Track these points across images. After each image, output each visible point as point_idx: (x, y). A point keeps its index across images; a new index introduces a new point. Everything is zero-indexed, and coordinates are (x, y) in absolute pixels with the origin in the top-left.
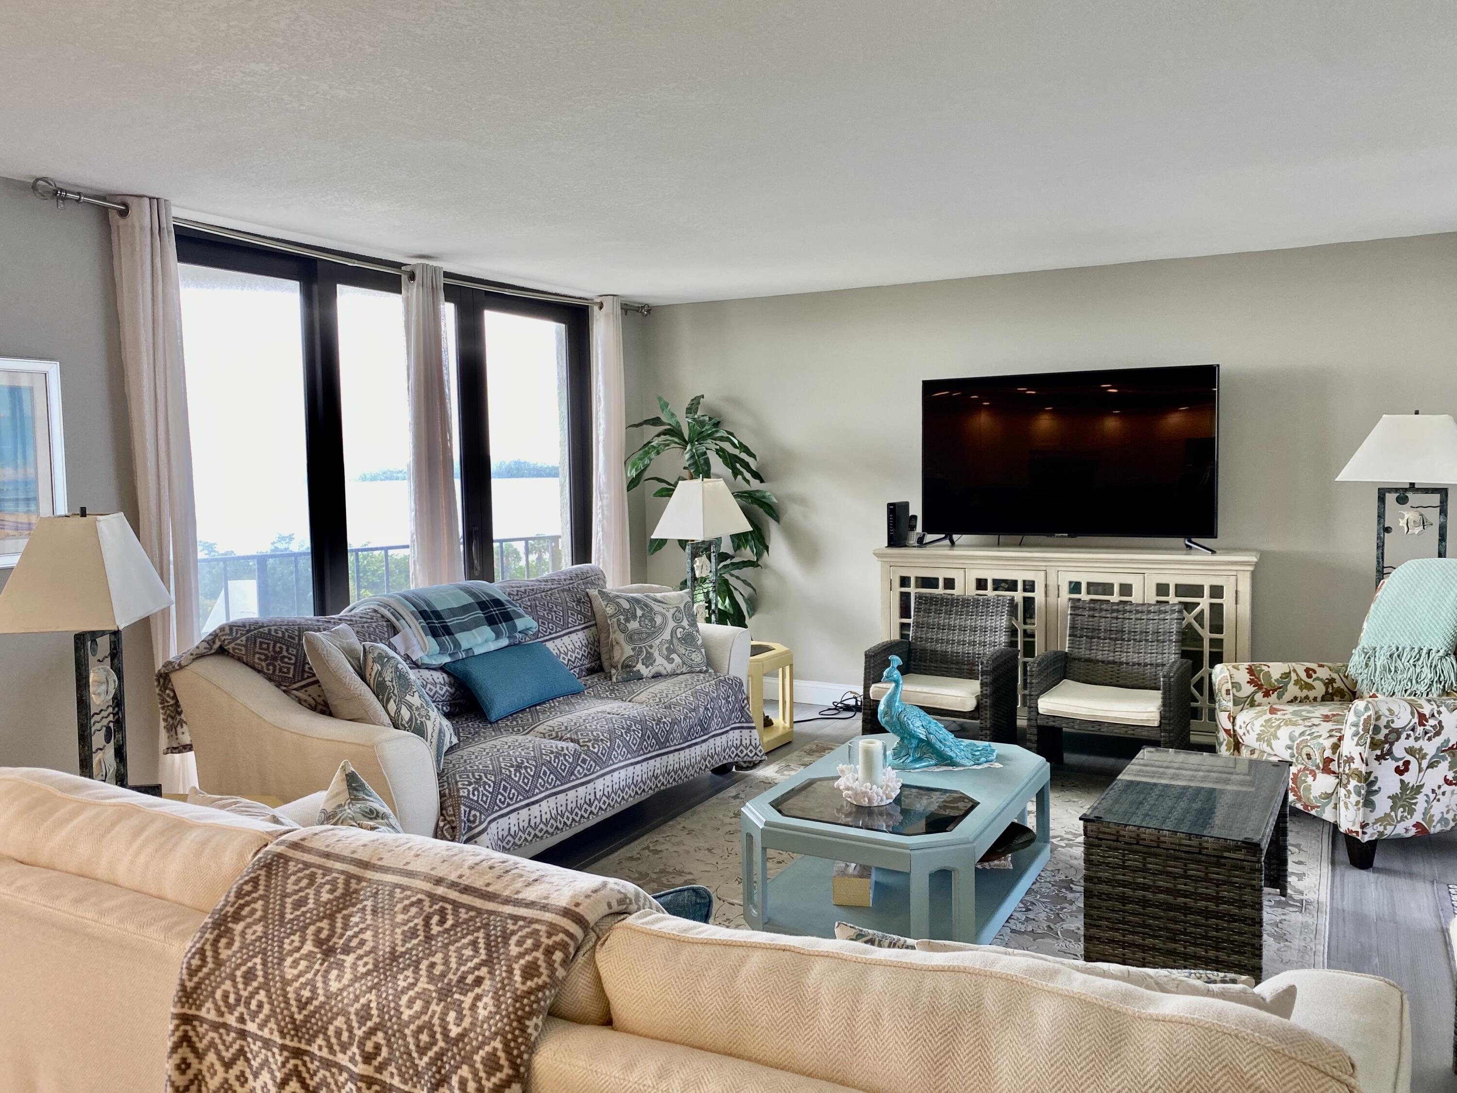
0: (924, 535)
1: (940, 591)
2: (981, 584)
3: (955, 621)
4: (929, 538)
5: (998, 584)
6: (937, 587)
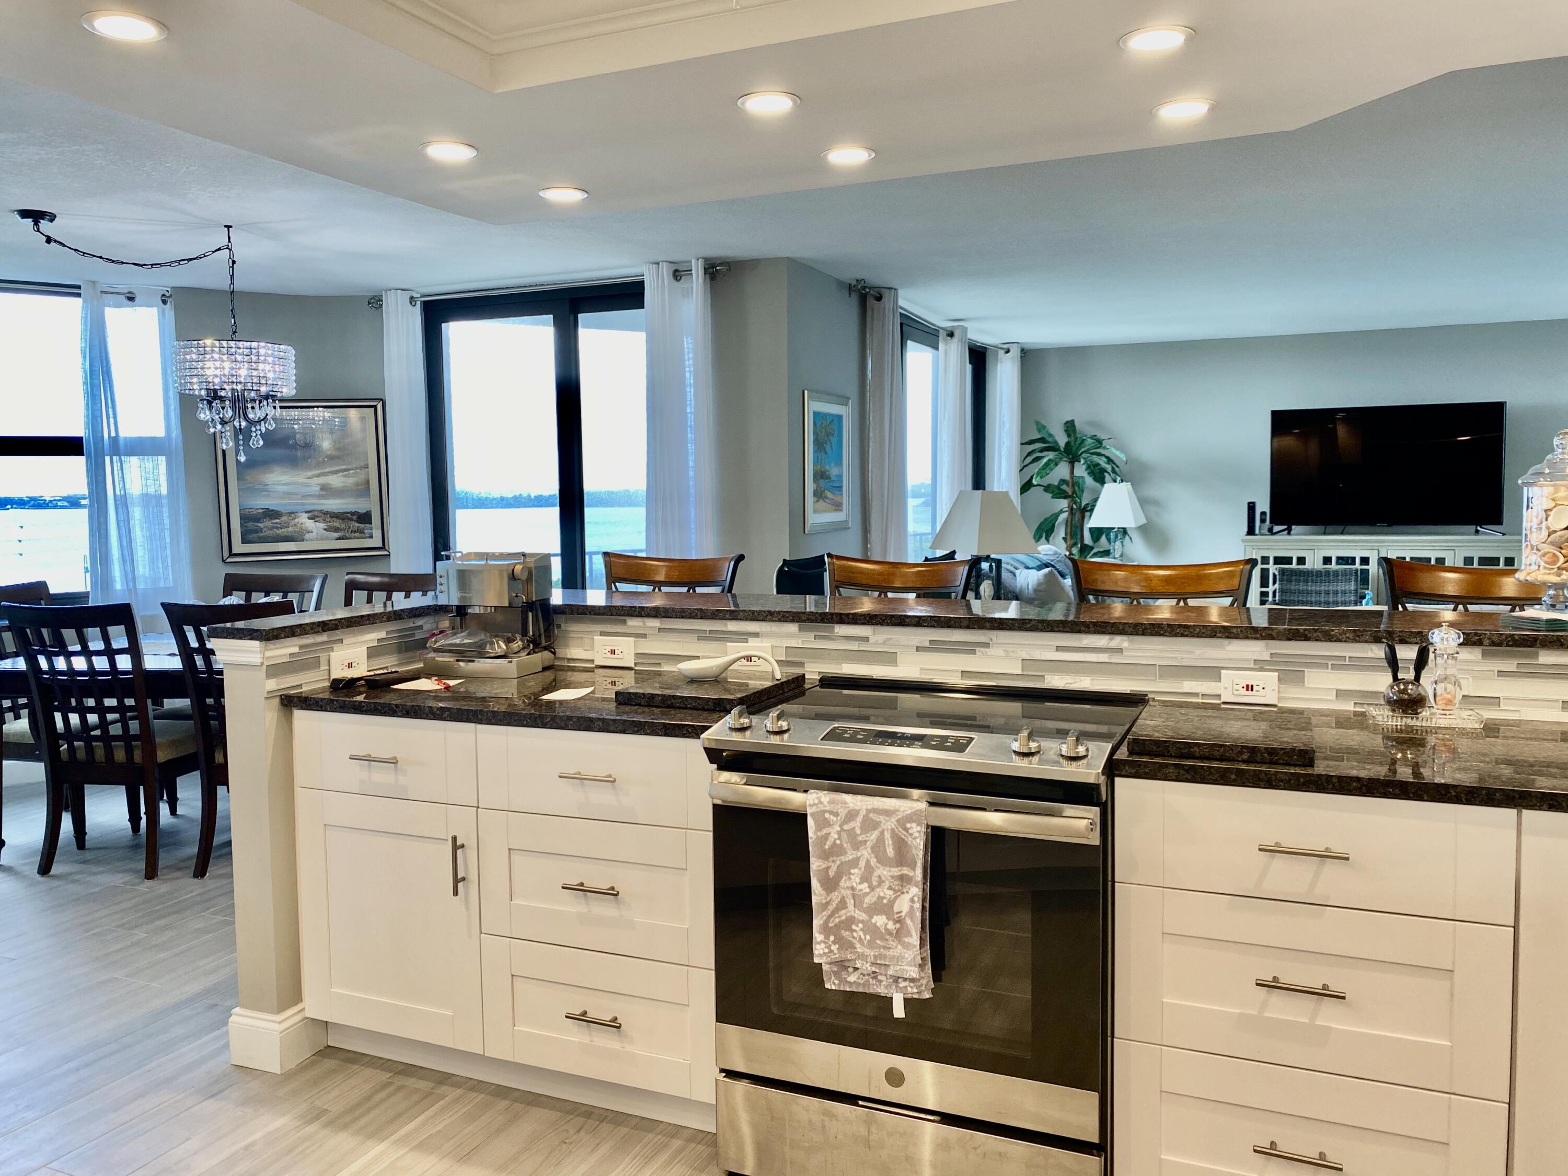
0: (1272, 527)
1: (1294, 565)
2: (1327, 560)
3: (1311, 587)
4: (1277, 528)
5: (1341, 560)
6: (1291, 564)
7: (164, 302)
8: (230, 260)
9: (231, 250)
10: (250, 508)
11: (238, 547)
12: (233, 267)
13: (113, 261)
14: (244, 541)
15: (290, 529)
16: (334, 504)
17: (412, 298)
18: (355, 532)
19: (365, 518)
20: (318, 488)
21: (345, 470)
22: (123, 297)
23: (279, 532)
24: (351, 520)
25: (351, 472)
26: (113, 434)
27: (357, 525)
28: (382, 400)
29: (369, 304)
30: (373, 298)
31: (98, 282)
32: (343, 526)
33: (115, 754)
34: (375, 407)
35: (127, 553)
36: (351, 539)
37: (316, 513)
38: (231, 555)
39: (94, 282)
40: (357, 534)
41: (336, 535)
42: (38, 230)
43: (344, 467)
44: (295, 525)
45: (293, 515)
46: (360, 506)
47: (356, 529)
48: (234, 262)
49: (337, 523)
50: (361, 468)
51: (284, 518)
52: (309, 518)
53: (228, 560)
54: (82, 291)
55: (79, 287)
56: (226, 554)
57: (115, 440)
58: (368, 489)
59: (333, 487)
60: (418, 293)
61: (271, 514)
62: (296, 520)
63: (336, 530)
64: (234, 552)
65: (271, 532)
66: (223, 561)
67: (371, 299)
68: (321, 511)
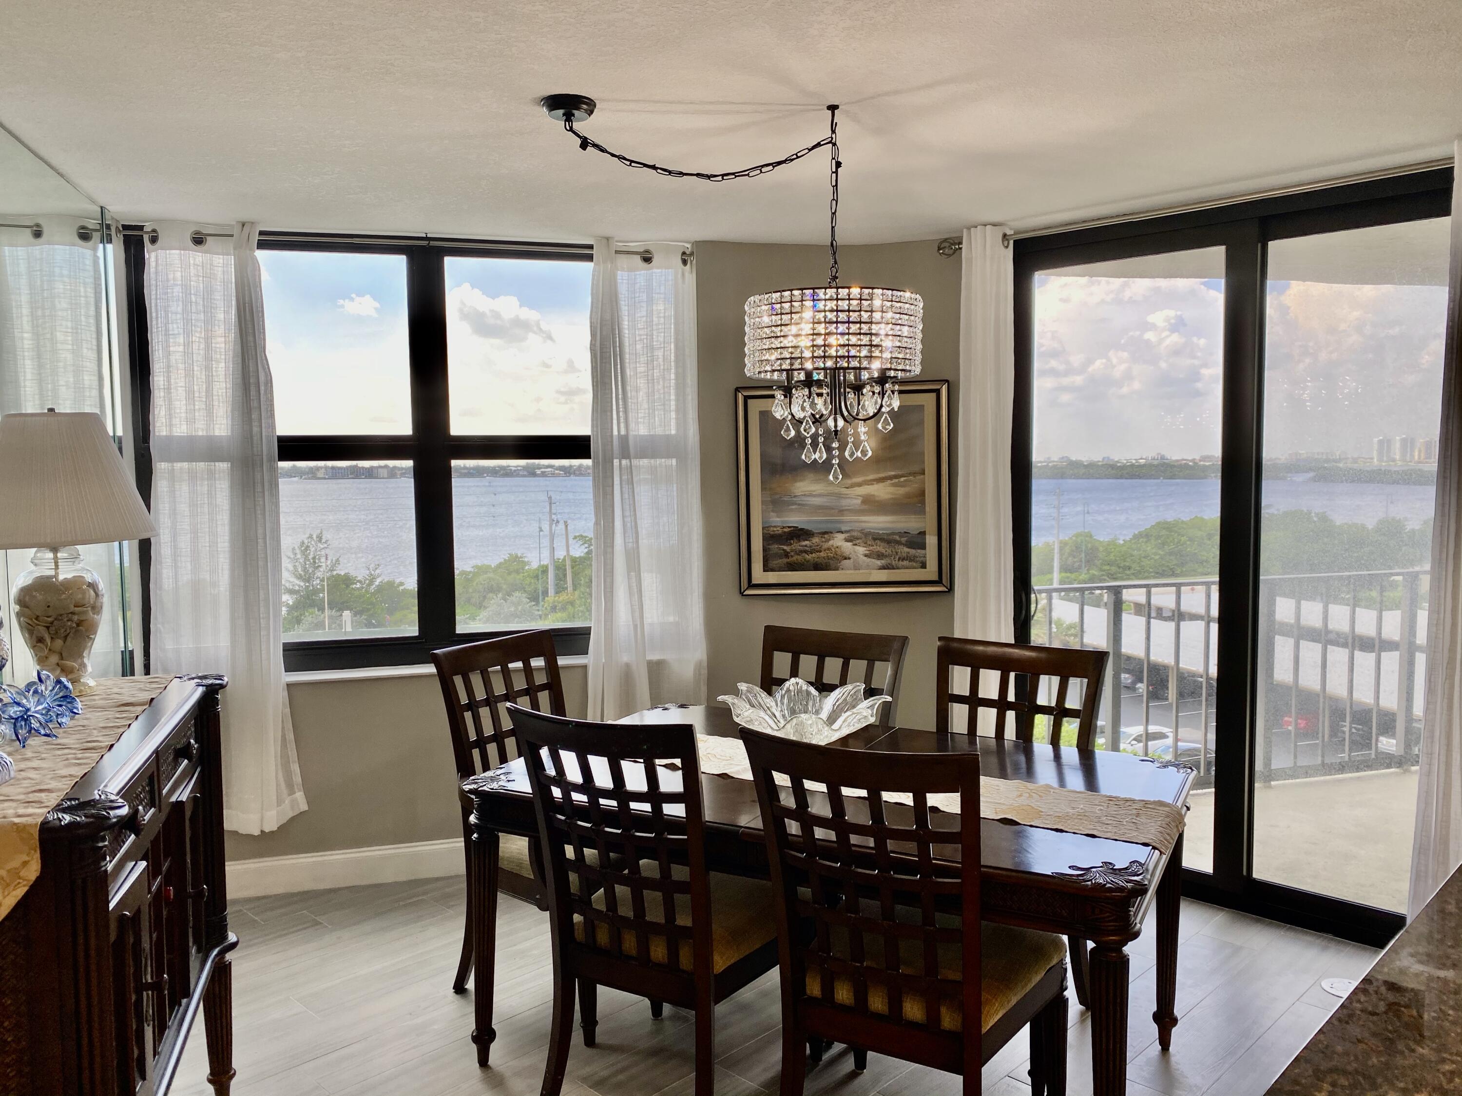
7: (685, 262)
8: (834, 161)
9: (834, 144)
10: (775, 527)
11: (759, 575)
12: (836, 172)
13: (670, 172)
14: (766, 568)
15: (822, 554)
16: (879, 522)
17: (1005, 235)
18: (903, 559)
19: (917, 541)
20: (859, 501)
21: (896, 477)
22: (639, 257)
23: (809, 557)
24: (899, 543)
25: (902, 479)
26: (623, 432)
27: (906, 550)
28: (947, 381)
29: (939, 249)
30: (945, 240)
31: (612, 238)
32: (889, 551)
33: (652, 948)
34: (938, 392)
35: (634, 584)
36: (898, 568)
37: (855, 534)
38: (751, 586)
39: (608, 239)
40: (905, 563)
41: (879, 563)
42: (571, 130)
43: (893, 473)
44: (829, 549)
45: (826, 536)
46: (910, 523)
47: (904, 555)
48: (838, 165)
49: (880, 548)
50: (914, 474)
51: (816, 540)
52: (847, 540)
53: (747, 592)
54: (594, 252)
55: (591, 247)
56: (745, 584)
57: (624, 440)
58: (923, 502)
59: (877, 499)
60: (1011, 229)
61: (799, 534)
62: (831, 542)
63: (880, 556)
64: (754, 582)
65: (799, 557)
66: (740, 593)
67: (941, 243)
68: (861, 531)
